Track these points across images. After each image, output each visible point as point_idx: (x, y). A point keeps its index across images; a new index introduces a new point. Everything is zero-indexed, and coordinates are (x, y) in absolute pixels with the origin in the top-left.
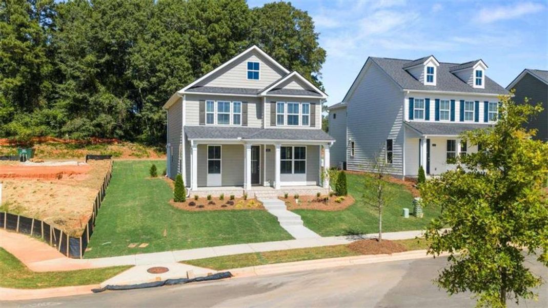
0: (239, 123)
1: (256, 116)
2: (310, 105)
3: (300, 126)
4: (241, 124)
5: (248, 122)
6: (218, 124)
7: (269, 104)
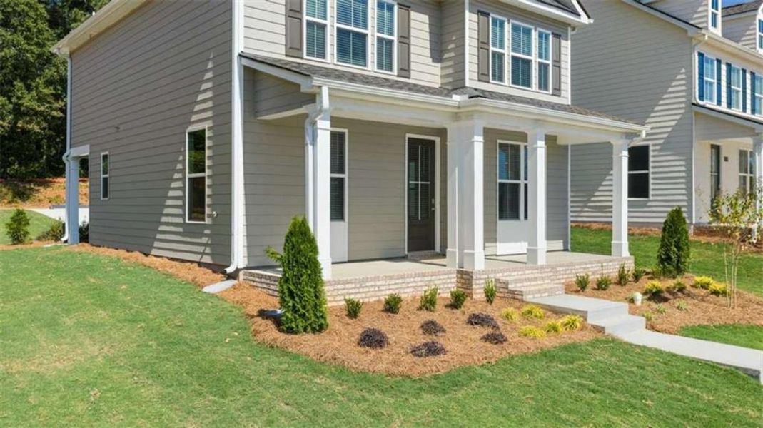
0: (390, 68)
1: (428, 52)
2: (551, 37)
3: (534, 92)
4: (395, 71)
5: (413, 66)
6: (338, 61)
7: (475, 17)
